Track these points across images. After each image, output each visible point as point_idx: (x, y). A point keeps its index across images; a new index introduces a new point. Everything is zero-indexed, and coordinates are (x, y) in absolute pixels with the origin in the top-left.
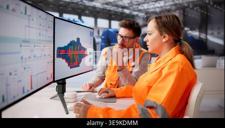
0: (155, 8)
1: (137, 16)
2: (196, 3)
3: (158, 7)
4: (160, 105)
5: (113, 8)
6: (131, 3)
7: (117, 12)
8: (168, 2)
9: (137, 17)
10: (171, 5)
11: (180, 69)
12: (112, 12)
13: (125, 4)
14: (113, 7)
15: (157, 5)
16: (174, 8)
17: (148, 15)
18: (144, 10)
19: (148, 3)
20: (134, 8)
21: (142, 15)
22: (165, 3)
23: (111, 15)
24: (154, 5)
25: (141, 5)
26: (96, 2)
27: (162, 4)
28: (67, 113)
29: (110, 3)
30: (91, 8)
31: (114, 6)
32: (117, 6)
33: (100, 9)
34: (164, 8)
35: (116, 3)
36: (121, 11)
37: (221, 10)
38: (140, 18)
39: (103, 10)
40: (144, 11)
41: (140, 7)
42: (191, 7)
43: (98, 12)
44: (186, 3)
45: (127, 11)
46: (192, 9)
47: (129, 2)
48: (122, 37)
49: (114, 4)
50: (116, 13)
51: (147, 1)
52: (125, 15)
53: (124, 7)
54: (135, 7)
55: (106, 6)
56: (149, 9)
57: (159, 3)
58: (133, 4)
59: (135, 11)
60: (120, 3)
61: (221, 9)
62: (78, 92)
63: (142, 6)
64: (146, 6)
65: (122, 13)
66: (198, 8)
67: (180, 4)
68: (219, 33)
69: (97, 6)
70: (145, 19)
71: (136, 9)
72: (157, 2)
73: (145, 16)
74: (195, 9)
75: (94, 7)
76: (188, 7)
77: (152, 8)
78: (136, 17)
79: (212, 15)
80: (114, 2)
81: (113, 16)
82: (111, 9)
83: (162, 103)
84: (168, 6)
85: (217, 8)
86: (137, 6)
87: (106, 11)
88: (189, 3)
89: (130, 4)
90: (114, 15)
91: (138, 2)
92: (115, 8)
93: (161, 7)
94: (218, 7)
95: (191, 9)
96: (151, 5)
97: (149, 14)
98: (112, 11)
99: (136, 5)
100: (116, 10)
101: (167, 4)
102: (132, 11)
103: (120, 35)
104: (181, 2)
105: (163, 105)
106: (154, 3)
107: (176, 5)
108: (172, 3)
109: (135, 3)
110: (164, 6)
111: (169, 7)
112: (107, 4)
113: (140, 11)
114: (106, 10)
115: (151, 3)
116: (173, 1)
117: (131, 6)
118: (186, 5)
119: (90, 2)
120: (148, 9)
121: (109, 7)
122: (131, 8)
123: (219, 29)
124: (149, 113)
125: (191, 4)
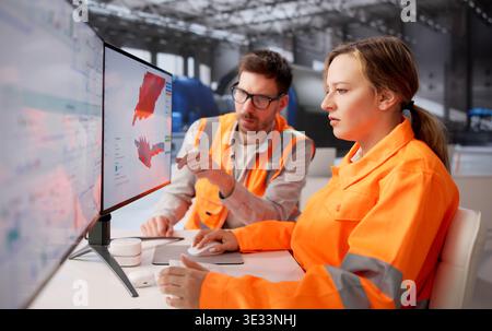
0: (271, 22)
1: (225, 40)
2: (373, 10)
3: (279, 20)
4: (391, 267)
5: (162, 21)
6: (210, 7)
7: (173, 31)
8: (305, 6)
9: (227, 45)
10: (312, 15)
11: (429, 177)
12: (161, 31)
13: (193, 10)
14: (162, 18)
15: (278, 13)
16: (318, 22)
17: (254, 40)
18: (244, 25)
19: (254, 7)
20: (218, 21)
21: (236, 38)
22: (298, 8)
23: (156, 39)
24: (268, 13)
25: (236, 13)
26: (117, 5)
27: (289, 10)
28: (135, 295)
29: (155, 6)
30: (104, 20)
31: (164, 15)
32: (174, 15)
33: (129, 22)
34: (295, 21)
35: (171, 7)
36: (184, 29)
37: (436, 30)
38: (233, 48)
39: (137, 24)
40: (242, 29)
41: (234, 20)
42: (363, 19)
43: (124, 31)
44: (352, 9)
45: (198, 29)
46: (367, 24)
47: (205, 4)
48: (250, 96)
49: (164, 11)
50: (170, 34)
51: (252, 3)
52: (194, 38)
53: (190, 19)
54: (219, 17)
55: (142, 14)
56: (257, 24)
57: (283, 9)
58: (216, 11)
59: (220, 29)
60: (181, 7)
61: (438, 26)
62: (143, 239)
63: (239, 16)
64: (247, 16)
65: (188, 34)
66: (380, 22)
67: (335, 12)
68: (431, 87)
69: (120, 15)
70: (247, 49)
71: (223, 24)
72: (278, 6)
73: (246, 43)
74: (373, 24)
75: (113, 18)
76: (355, 20)
77: (265, 22)
78: (222, 44)
79: (414, 42)
80: (166, 3)
81: (163, 42)
82: (158, 23)
83: (394, 262)
84: (305, 16)
85: (427, 25)
86: (226, 16)
87: (144, 28)
88: (357, 9)
89: (208, 11)
90: (165, 38)
91: (227, 4)
92: (168, 20)
93: (288, 19)
94: (431, 23)
95: (362, 24)
96: (261, 13)
97: (255, 36)
98: (160, 27)
99: (223, 12)
100: (171, 26)
101: (303, 12)
102: (211, 29)
103: (244, 92)
104: (337, 5)
105: (396, 266)
106: (269, 8)
107: (324, 14)
108: (316, 9)
109: (220, 8)
110: (294, 17)
111: (307, 20)
112: (147, 9)
113: (233, 28)
114: (145, 24)
115: (262, 9)
116: (318, 5)
117: (211, 15)
118: (351, 14)
119: (102, 5)
120: (252, 23)
121: (150, 18)
122: (209, 19)
123: (431, 76)
124: (361, 287)
125: (362, 13)
